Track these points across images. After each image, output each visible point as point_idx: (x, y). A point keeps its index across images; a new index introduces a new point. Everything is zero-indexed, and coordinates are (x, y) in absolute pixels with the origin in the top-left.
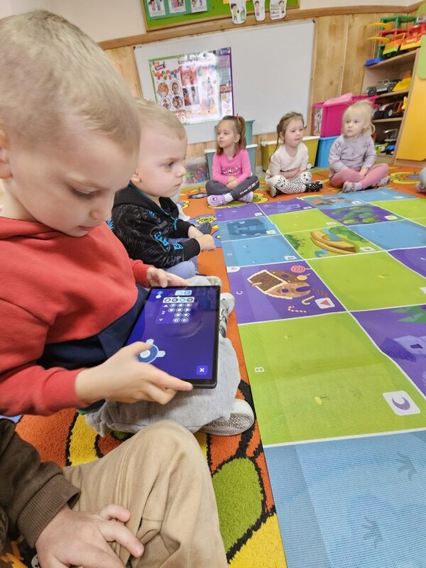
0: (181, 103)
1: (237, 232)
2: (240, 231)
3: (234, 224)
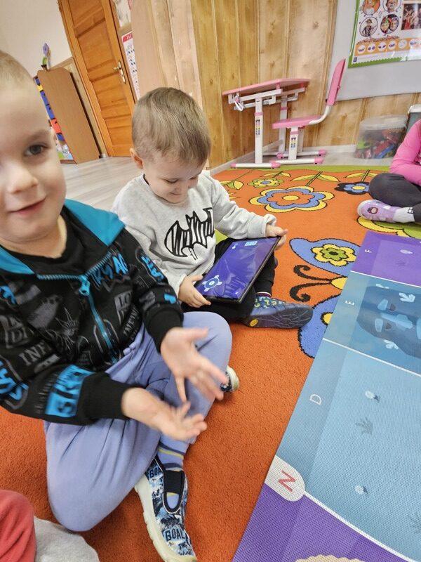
0: (395, 26)
1: (379, 323)
2: (388, 326)
3: (383, 293)
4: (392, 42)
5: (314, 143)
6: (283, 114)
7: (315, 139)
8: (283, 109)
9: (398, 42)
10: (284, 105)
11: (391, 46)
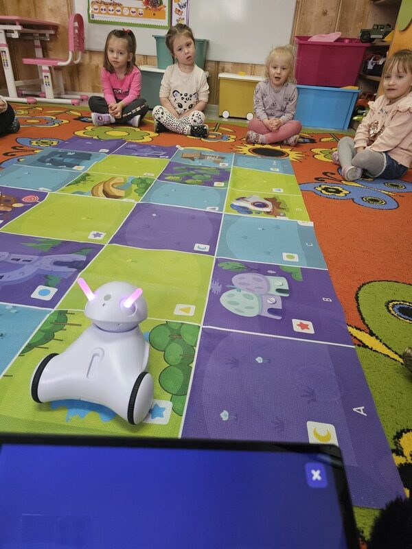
3: (60, 153)
4: (118, 8)
5: (77, 88)
6: (39, 53)
7: (77, 84)
8: (38, 47)
9: (122, 9)
10: (37, 43)
11: (119, 11)
